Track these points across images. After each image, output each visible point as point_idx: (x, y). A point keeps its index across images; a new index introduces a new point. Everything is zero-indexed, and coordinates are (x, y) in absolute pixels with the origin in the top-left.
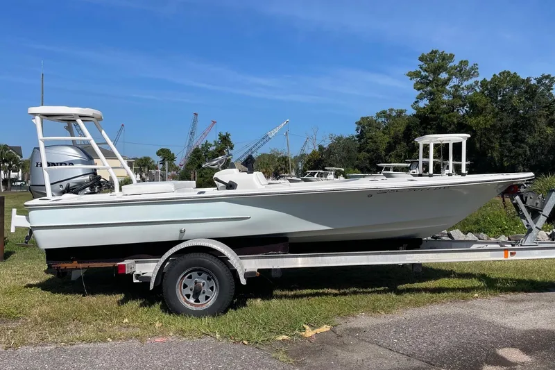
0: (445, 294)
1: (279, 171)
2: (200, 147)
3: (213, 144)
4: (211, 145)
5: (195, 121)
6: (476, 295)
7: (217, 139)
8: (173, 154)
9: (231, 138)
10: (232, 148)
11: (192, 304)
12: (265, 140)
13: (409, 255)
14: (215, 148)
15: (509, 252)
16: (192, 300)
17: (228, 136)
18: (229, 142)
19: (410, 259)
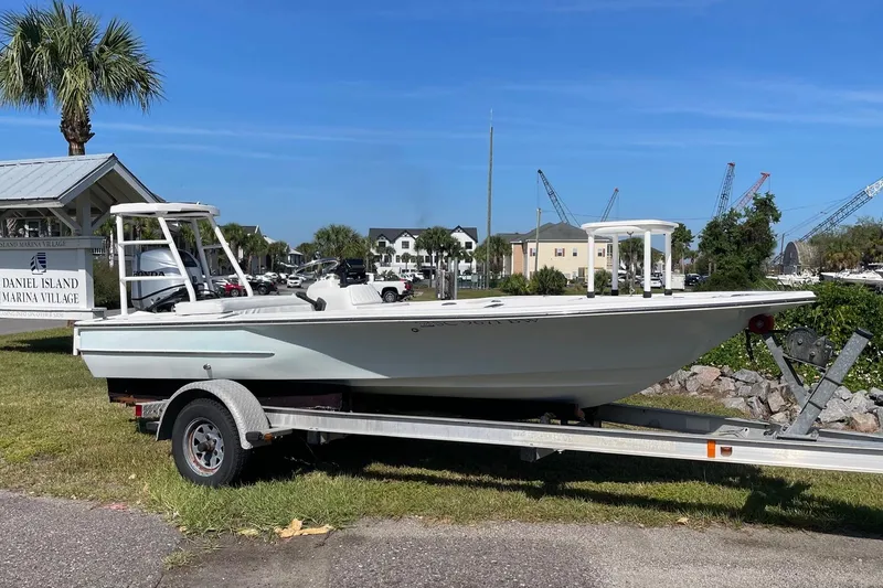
0: (625, 509)
1: (872, 257)
2: (720, 220)
3: (743, 213)
4: (739, 216)
5: (729, 177)
6: (684, 520)
7: (751, 204)
8: (690, 231)
9: (777, 203)
10: (776, 220)
11: (201, 468)
12: (859, 202)
13: (516, 431)
14: (745, 220)
15: (718, 447)
16: (202, 462)
17: (769, 198)
18: (773, 209)
19: (520, 438)
